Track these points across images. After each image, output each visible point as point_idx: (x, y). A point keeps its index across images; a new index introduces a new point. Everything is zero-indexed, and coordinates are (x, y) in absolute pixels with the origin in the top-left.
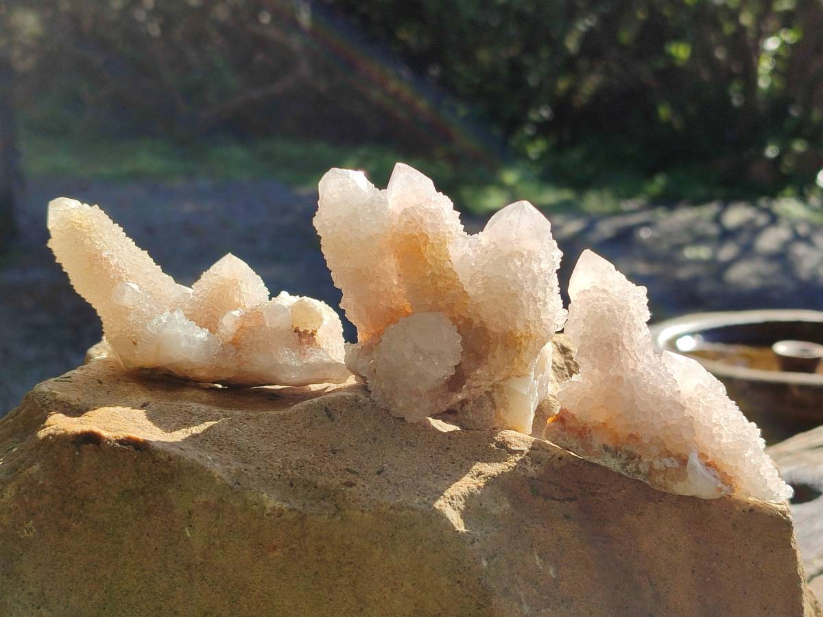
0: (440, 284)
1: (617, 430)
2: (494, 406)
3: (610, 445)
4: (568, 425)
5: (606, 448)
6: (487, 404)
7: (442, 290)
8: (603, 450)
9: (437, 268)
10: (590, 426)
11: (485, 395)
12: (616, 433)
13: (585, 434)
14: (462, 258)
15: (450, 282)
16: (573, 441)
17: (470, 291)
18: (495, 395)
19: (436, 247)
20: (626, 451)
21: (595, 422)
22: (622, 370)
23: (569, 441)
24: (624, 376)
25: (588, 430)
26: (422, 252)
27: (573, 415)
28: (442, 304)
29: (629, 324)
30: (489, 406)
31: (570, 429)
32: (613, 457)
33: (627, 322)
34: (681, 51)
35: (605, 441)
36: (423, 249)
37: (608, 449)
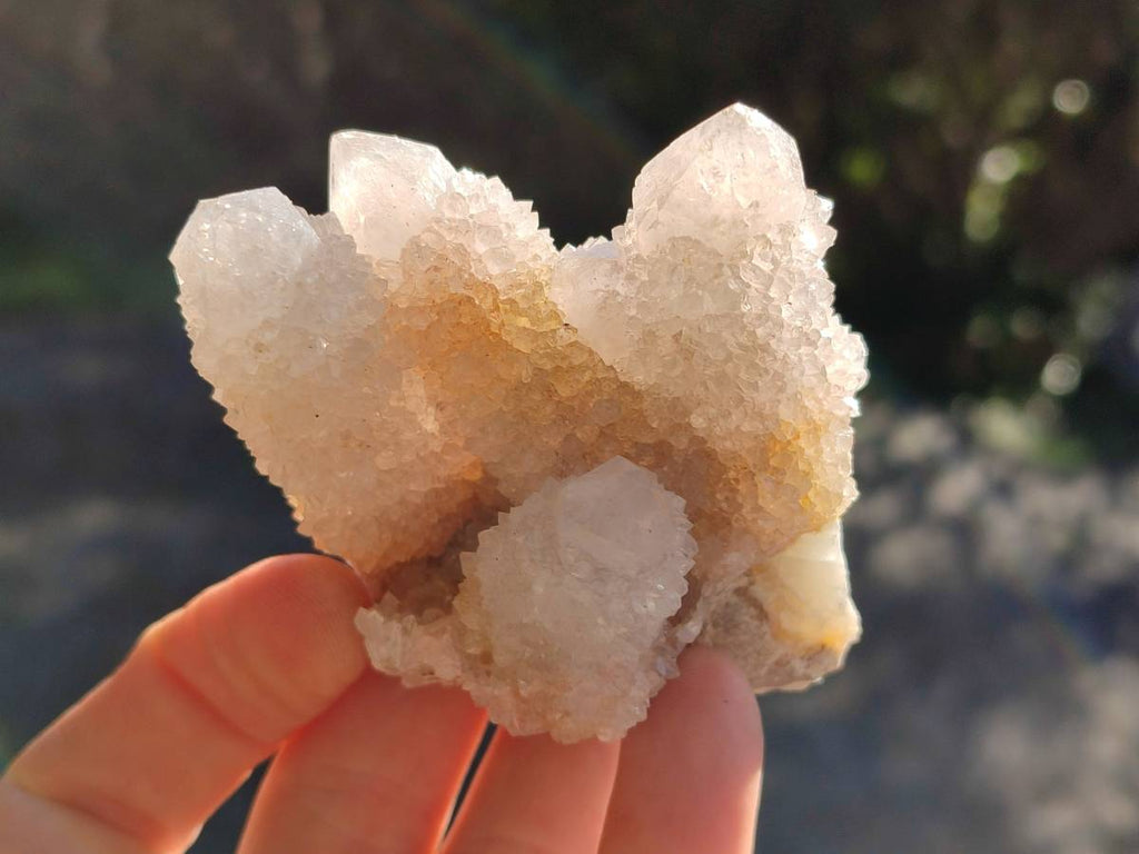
0: (564, 391)
2: (762, 615)
6: (746, 616)
7: (576, 403)
9: (541, 357)
11: (734, 600)
14: (603, 307)
15: (587, 376)
17: (640, 378)
18: (758, 591)
19: (523, 305)
26: (494, 329)
28: (585, 434)
30: (752, 617)
36: (495, 321)
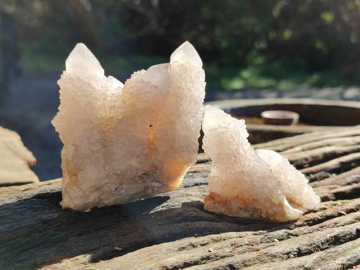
1: (245, 198)
3: (242, 207)
4: (216, 200)
5: (240, 208)
8: (239, 210)
10: (229, 199)
12: (244, 200)
13: (227, 203)
16: (222, 208)
20: (252, 208)
21: (232, 196)
22: (243, 167)
23: (220, 209)
24: (244, 170)
25: (228, 201)
27: (219, 195)
29: (242, 143)
31: (218, 202)
32: (245, 212)
33: (240, 141)
34: (328, 17)
35: (240, 205)
37: (241, 208)
